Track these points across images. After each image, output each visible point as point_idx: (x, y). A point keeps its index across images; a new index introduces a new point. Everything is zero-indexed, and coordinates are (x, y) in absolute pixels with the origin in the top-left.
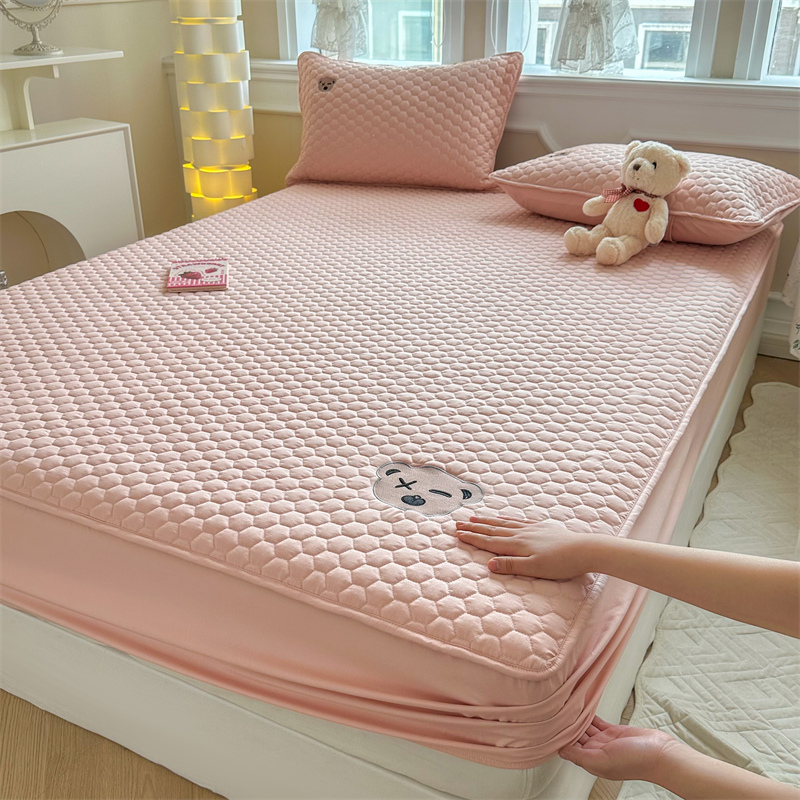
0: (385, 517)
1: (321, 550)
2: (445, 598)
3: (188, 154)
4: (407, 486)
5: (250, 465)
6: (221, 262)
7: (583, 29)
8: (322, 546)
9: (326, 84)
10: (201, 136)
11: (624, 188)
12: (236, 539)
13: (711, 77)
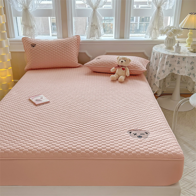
4: (136, 134)
7: (94, 30)
13: (120, 38)
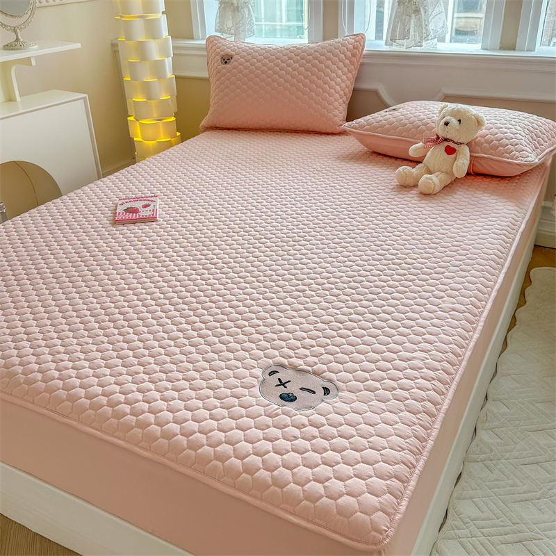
0: (268, 413)
1: (220, 443)
2: (309, 484)
3: (131, 110)
4: (283, 385)
5: (171, 370)
6: (153, 199)
7: (407, 17)
8: (221, 440)
9: (226, 60)
10: (139, 99)
11: (438, 138)
12: (159, 433)
13: (500, 49)
